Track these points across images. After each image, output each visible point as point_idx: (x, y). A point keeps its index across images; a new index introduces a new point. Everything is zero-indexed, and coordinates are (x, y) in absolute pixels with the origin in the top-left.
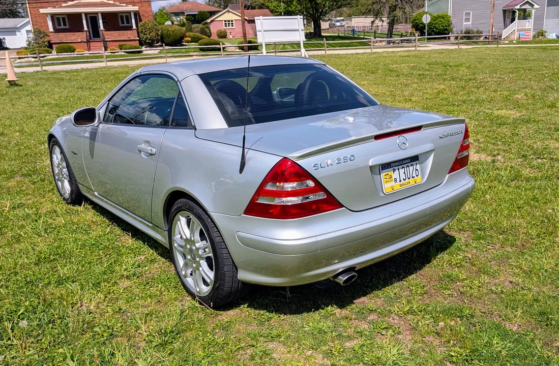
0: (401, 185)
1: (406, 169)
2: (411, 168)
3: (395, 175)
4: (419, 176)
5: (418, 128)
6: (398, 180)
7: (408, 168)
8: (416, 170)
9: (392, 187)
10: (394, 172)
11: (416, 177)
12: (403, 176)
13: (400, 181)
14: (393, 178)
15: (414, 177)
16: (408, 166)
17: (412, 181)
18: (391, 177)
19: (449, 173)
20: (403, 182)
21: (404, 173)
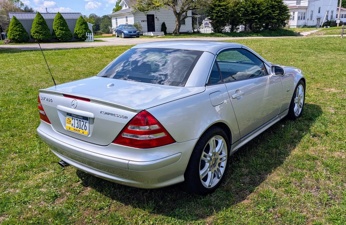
0: (75, 130)
1: (79, 121)
2: (82, 123)
3: (73, 122)
4: (87, 131)
5: (88, 100)
6: (74, 126)
7: (80, 122)
8: (85, 126)
9: (70, 127)
10: (72, 119)
11: (84, 130)
12: (76, 125)
13: (74, 127)
14: (71, 123)
15: (83, 129)
16: (80, 120)
17: (81, 131)
18: (70, 122)
19: (112, 142)
20: (76, 128)
21: (77, 123)
